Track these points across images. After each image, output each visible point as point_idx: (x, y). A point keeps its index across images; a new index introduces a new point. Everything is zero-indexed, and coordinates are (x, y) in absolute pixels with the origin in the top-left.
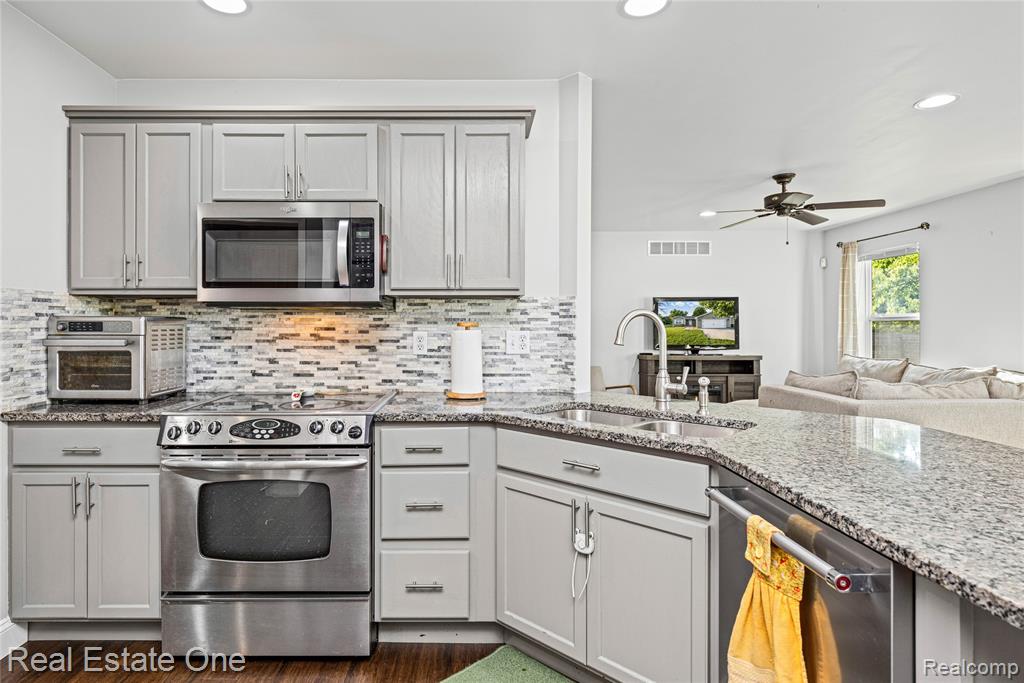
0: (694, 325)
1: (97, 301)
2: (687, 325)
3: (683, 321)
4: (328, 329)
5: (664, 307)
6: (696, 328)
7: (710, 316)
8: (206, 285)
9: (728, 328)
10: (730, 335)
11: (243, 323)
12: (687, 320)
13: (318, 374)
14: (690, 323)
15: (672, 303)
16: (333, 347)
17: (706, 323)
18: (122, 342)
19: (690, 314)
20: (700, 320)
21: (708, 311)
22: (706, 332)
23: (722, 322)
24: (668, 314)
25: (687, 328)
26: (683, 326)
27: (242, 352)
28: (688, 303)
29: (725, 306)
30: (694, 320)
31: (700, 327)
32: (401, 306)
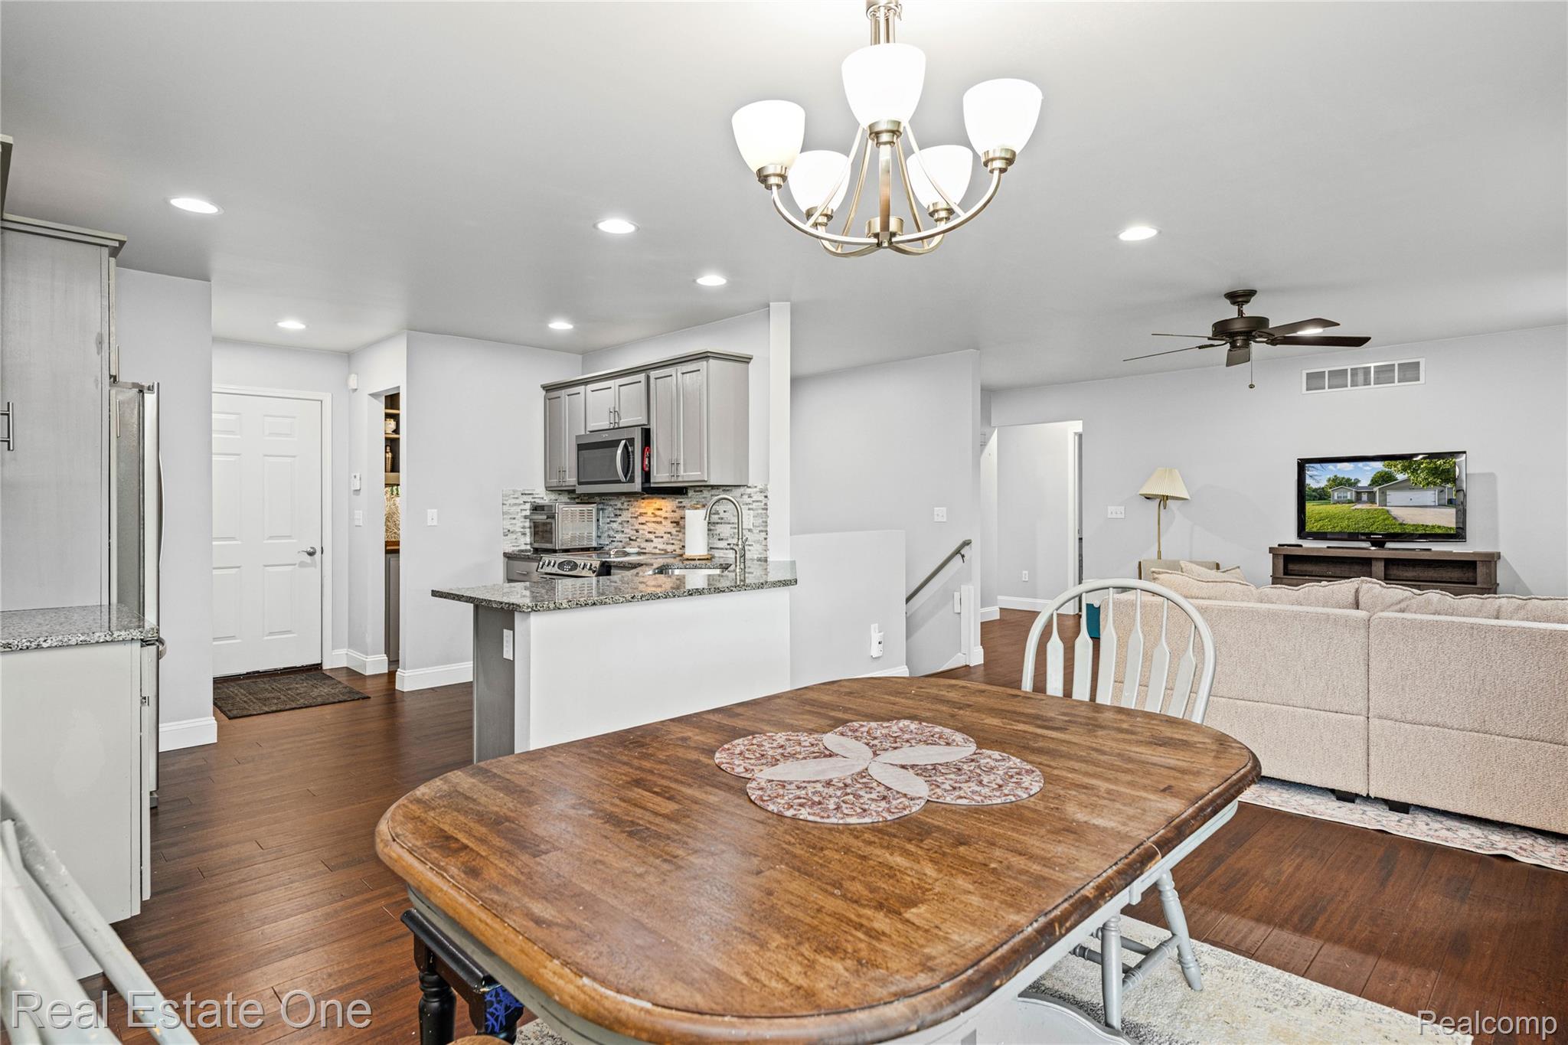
0: (1372, 501)
1: (566, 493)
2: (1358, 500)
3: (1350, 495)
4: (659, 509)
5: (1315, 473)
6: (1376, 506)
7: (1403, 486)
8: (580, 483)
9: (1440, 505)
10: (1446, 518)
11: (625, 506)
12: (1358, 494)
13: (655, 540)
14: (1365, 497)
15: (1331, 466)
16: (661, 522)
17: (1394, 497)
18: (545, 517)
19: (1365, 482)
20: (1383, 493)
21: (1401, 477)
22: (1395, 512)
23: (1430, 496)
24: (1323, 484)
25: (1359, 506)
26: (1350, 502)
27: (625, 525)
28: (1360, 464)
29: (1436, 468)
30: (1372, 494)
31: (1384, 503)
32: (691, 493)
